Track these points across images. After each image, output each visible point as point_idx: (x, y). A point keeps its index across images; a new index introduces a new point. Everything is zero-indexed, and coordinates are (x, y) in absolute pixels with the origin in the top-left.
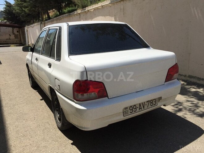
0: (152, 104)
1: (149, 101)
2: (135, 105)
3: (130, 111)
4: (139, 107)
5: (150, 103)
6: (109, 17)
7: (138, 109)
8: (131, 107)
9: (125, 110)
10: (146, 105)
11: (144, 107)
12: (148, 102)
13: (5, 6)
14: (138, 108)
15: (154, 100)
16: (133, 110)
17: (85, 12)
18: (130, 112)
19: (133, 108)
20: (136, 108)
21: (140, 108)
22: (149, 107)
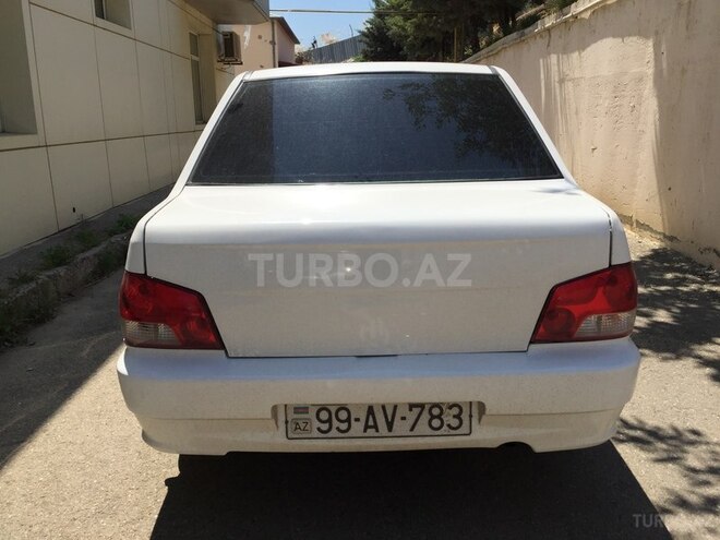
0: (436, 423)
1: (422, 406)
2: (343, 408)
3: (317, 424)
4: (363, 419)
5: (425, 416)
6: (635, 39)
7: (357, 428)
8: (323, 408)
9: (296, 416)
10: (403, 418)
11: (390, 426)
12: (416, 411)
13: (372, 16)
14: (357, 420)
15: (451, 407)
16: (335, 423)
17: (566, 22)
18: (319, 429)
19: (334, 416)
20: (348, 420)
21: (371, 423)
22: (417, 430)
